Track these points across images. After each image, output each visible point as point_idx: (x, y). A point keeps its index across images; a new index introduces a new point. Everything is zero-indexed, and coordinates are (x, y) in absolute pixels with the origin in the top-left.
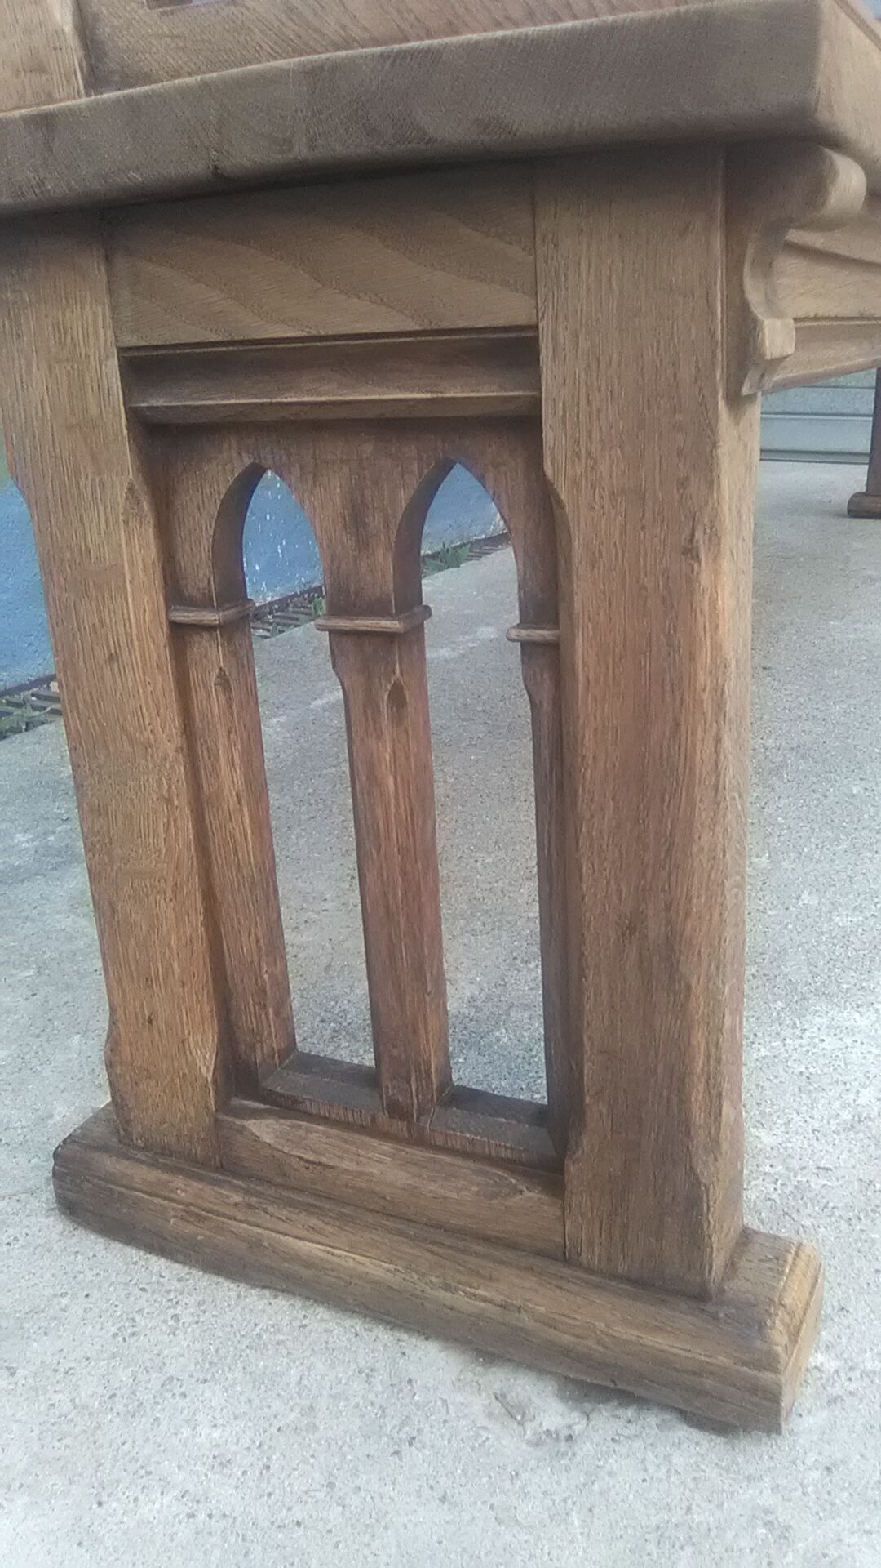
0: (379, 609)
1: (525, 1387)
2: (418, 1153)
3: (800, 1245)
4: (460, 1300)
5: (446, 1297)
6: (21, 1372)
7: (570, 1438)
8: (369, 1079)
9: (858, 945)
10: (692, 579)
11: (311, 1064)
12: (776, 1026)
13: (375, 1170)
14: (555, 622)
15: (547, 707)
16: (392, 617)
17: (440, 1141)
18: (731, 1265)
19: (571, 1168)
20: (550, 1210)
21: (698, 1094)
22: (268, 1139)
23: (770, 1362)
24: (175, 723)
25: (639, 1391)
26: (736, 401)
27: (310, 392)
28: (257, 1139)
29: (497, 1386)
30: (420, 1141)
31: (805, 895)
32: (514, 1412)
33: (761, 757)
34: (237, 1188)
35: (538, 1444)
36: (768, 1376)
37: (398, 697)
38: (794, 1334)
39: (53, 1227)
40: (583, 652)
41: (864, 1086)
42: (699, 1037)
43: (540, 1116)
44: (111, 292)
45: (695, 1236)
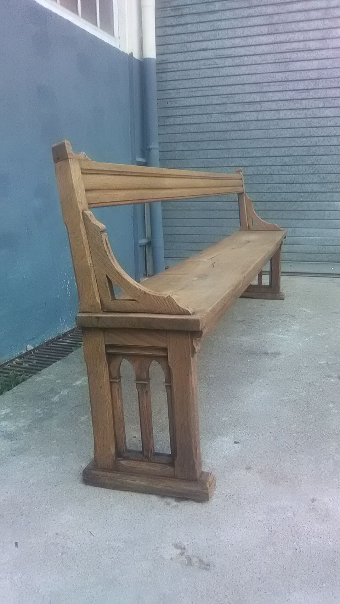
0: (144, 380)
1: (169, 500)
2: (150, 464)
3: (211, 473)
4: (159, 487)
5: (156, 486)
6: (86, 506)
7: (177, 506)
8: (142, 452)
9: (227, 424)
10: (189, 378)
11: (129, 451)
12: (210, 441)
13: (143, 467)
14: (170, 383)
15: (169, 394)
16: (146, 381)
17: (153, 461)
18: (201, 476)
19: (176, 463)
20: (173, 470)
21: (193, 448)
22: (124, 464)
23: (207, 489)
24: (110, 397)
25: (188, 497)
26: (193, 356)
27: (135, 352)
28: (122, 464)
29: (165, 501)
30: (150, 461)
31: (217, 414)
32: (168, 504)
33: (208, 380)
34: (119, 473)
35: (172, 507)
36: (206, 491)
37: (147, 392)
38: (210, 486)
39: (82, 486)
40: (175, 388)
41: (226, 451)
42: (193, 440)
43: (169, 456)
44: (104, 337)
45: (195, 471)
